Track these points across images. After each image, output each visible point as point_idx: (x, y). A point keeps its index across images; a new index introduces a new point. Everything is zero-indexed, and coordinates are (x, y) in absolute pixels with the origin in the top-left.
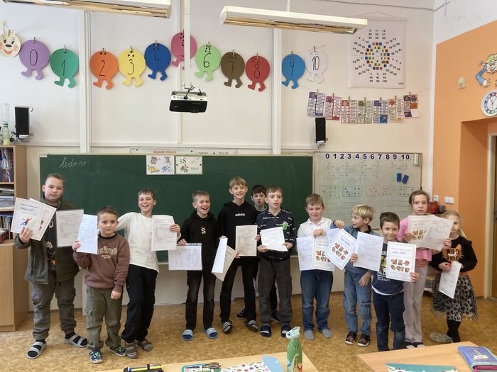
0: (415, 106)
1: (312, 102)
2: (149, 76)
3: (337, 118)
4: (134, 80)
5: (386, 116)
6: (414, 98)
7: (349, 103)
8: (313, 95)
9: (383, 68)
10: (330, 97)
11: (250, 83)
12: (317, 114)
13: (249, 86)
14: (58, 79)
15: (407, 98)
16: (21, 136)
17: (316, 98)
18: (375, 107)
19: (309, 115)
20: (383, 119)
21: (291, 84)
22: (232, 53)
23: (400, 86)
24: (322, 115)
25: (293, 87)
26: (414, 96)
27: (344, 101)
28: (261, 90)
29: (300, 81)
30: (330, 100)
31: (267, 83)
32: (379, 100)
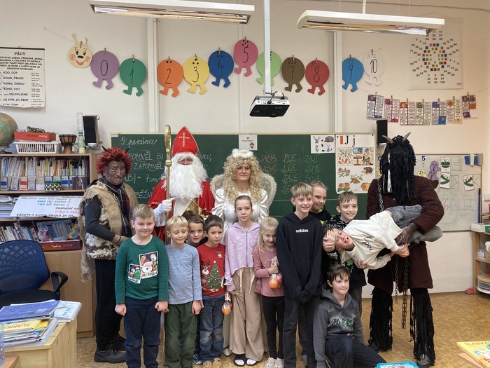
0: (473, 107)
1: (371, 105)
2: (213, 83)
3: (395, 121)
4: (198, 87)
5: (445, 117)
6: (473, 98)
7: (407, 105)
8: (372, 98)
9: (441, 69)
10: (389, 100)
11: (310, 87)
12: (376, 117)
13: (309, 91)
14: (126, 88)
15: (465, 99)
17: (375, 101)
18: (434, 109)
19: (369, 118)
20: (442, 121)
21: (350, 87)
22: (292, 58)
23: (458, 87)
24: (381, 117)
25: (352, 91)
26: (472, 96)
27: (402, 103)
28: (320, 94)
29: (358, 84)
30: (388, 102)
31: (326, 86)
32: (437, 101)
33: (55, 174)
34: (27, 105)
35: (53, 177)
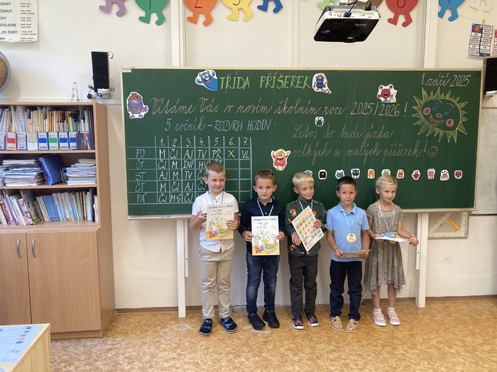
1: (475, 38)
8: (477, 29)
11: (391, 15)
12: (481, 55)
13: (390, 21)
14: (143, 14)
16: (100, 91)
17: (481, 32)
19: (471, 56)
21: (448, 14)
25: (451, 19)
28: (405, 25)
29: (460, 10)
31: (414, 14)
33: (51, 129)
34: (16, 38)
35: (48, 134)
